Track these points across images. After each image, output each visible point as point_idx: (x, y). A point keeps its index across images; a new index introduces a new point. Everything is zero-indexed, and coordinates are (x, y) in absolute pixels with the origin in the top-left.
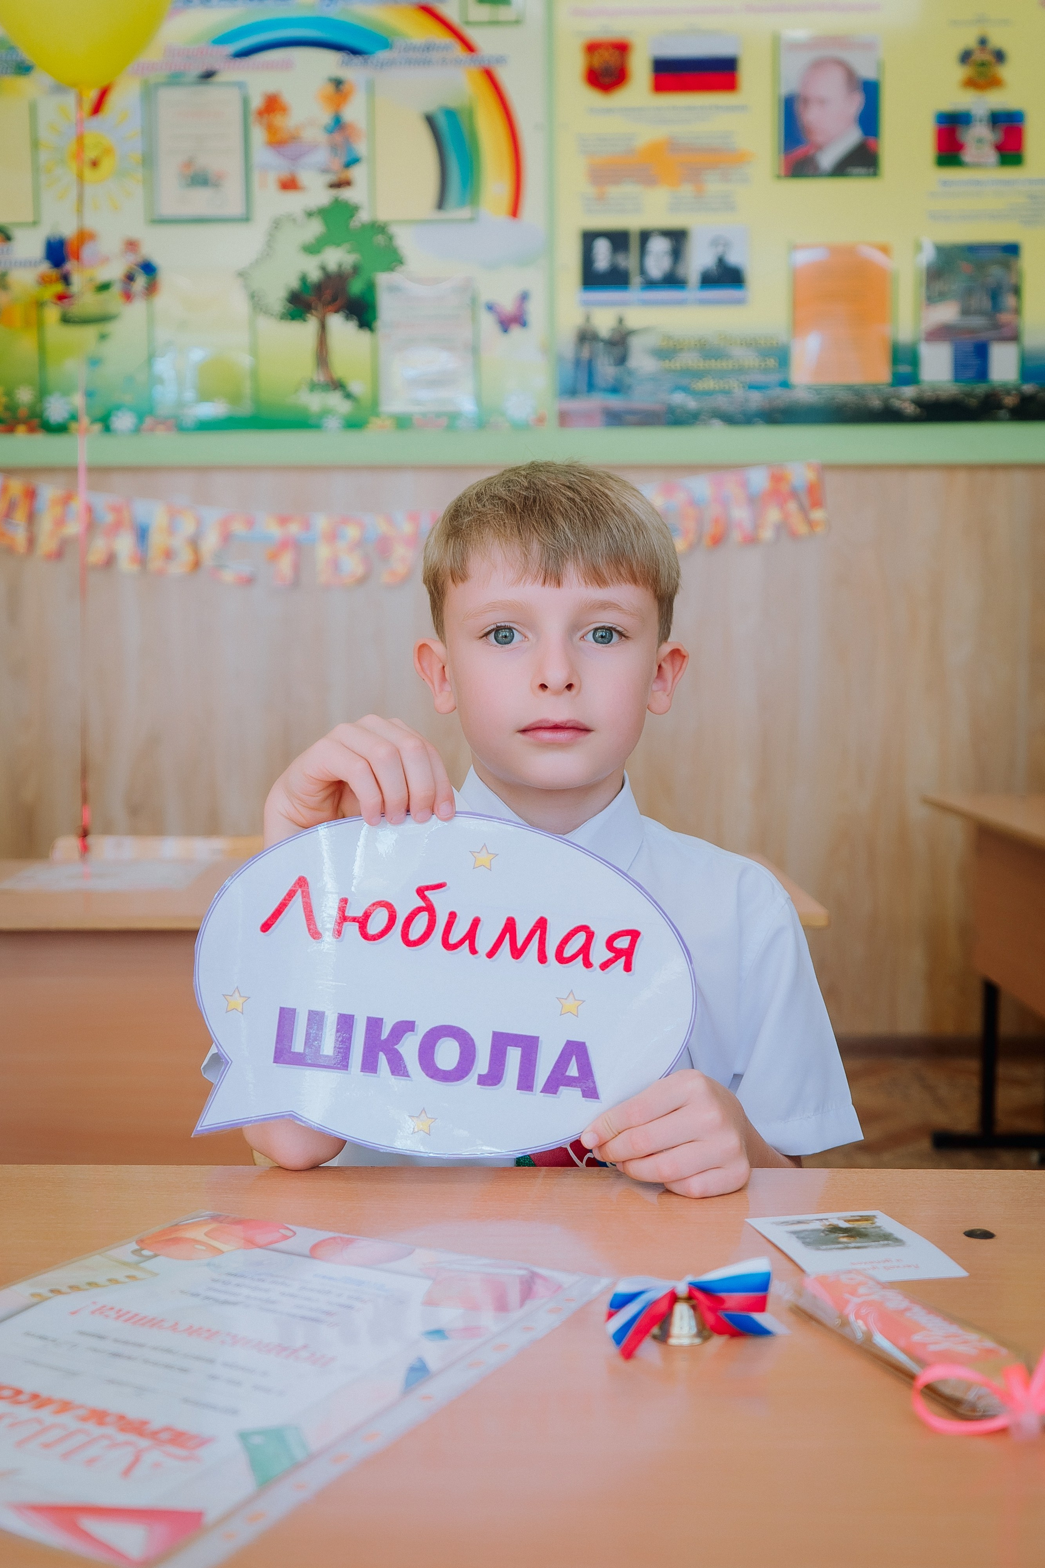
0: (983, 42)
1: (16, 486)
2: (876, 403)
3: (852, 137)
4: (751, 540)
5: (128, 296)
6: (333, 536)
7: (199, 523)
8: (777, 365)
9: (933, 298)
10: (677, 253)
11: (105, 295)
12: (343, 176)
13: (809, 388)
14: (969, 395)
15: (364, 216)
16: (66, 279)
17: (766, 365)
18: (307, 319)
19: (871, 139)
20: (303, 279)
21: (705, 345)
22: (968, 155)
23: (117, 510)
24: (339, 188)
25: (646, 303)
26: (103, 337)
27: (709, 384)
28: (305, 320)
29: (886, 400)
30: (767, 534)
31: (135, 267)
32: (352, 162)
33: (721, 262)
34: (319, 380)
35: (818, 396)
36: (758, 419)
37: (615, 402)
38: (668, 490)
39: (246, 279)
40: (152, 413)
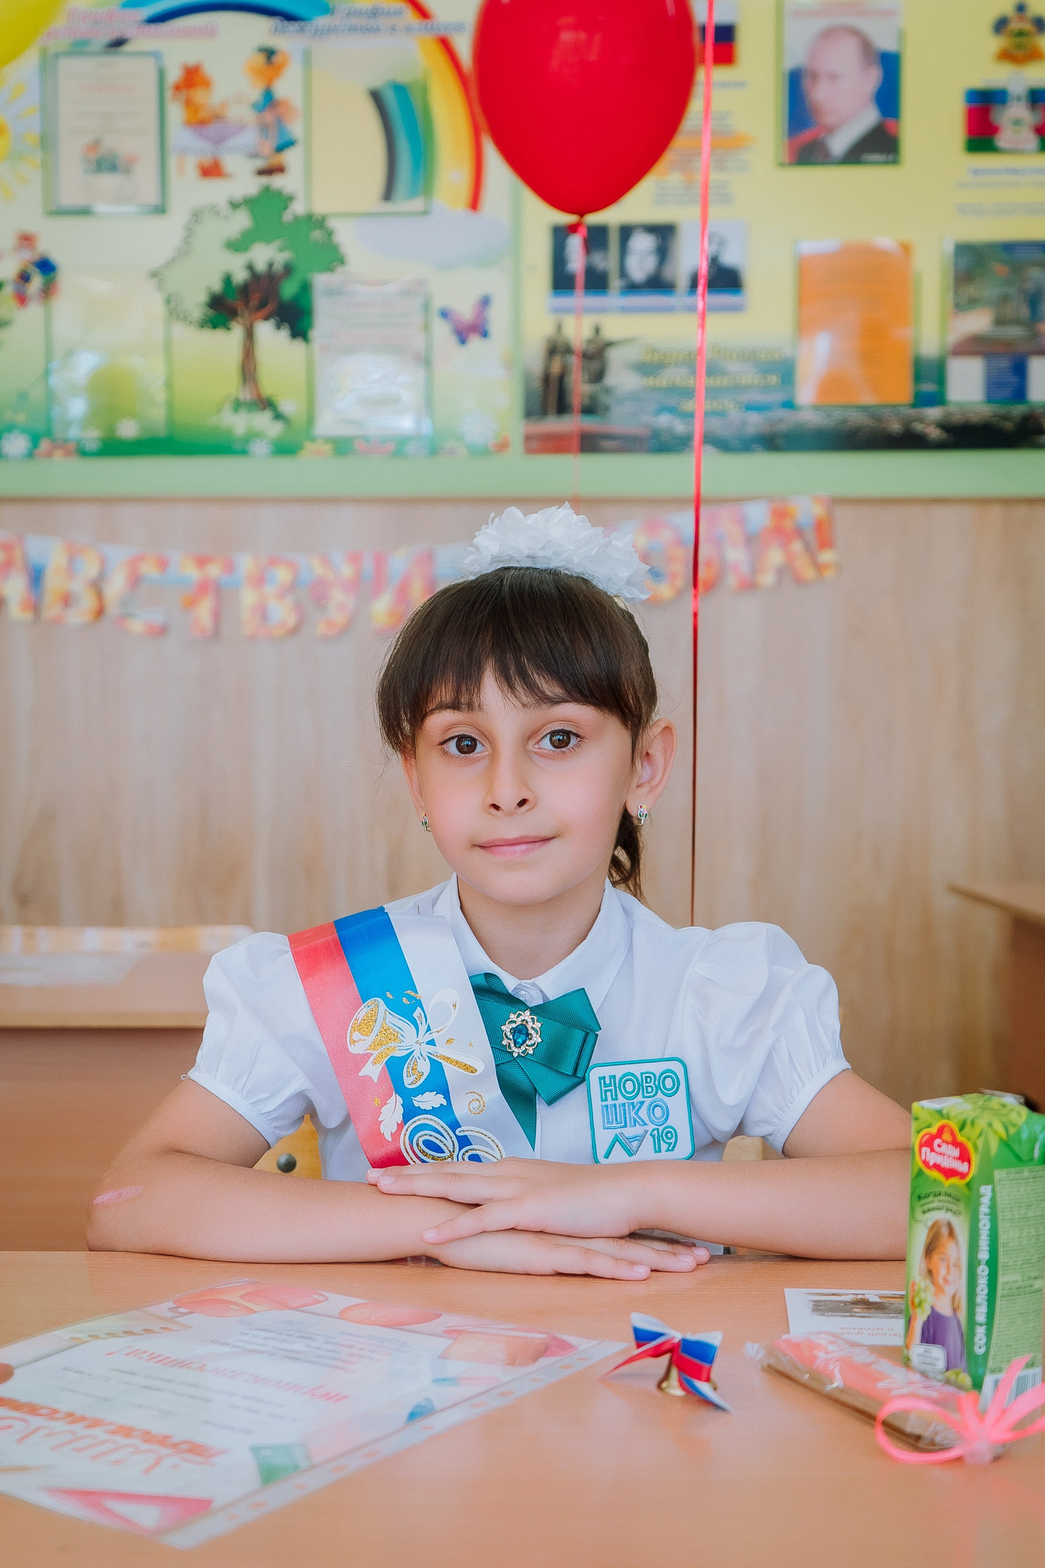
2: (896, 427)
3: (869, 117)
4: (749, 586)
5: (22, 299)
6: (260, 580)
7: (103, 563)
8: (780, 382)
9: (961, 305)
10: (663, 252)
12: (276, 160)
13: (817, 408)
14: (1006, 418)
15: (298, 208)
17: (767, 382)
18: (231, 327)
19: (890, 121)
20: (227, 280)
21: (694, 357)
22: (1002, 140)
23: (6, 547)
24: (271, 175)
25: (624, 310)
28: (228, 329)
29: (907, 423)
30: (768, 579)
31: (31, 266)
32: (286, 145)
33: (714, 262)
34: (246, 399)
35: (827, 419)
36: (758, 445)
37: (590, 423)
38: (652, 527)
39: (160, 279)
40: (48, 434)
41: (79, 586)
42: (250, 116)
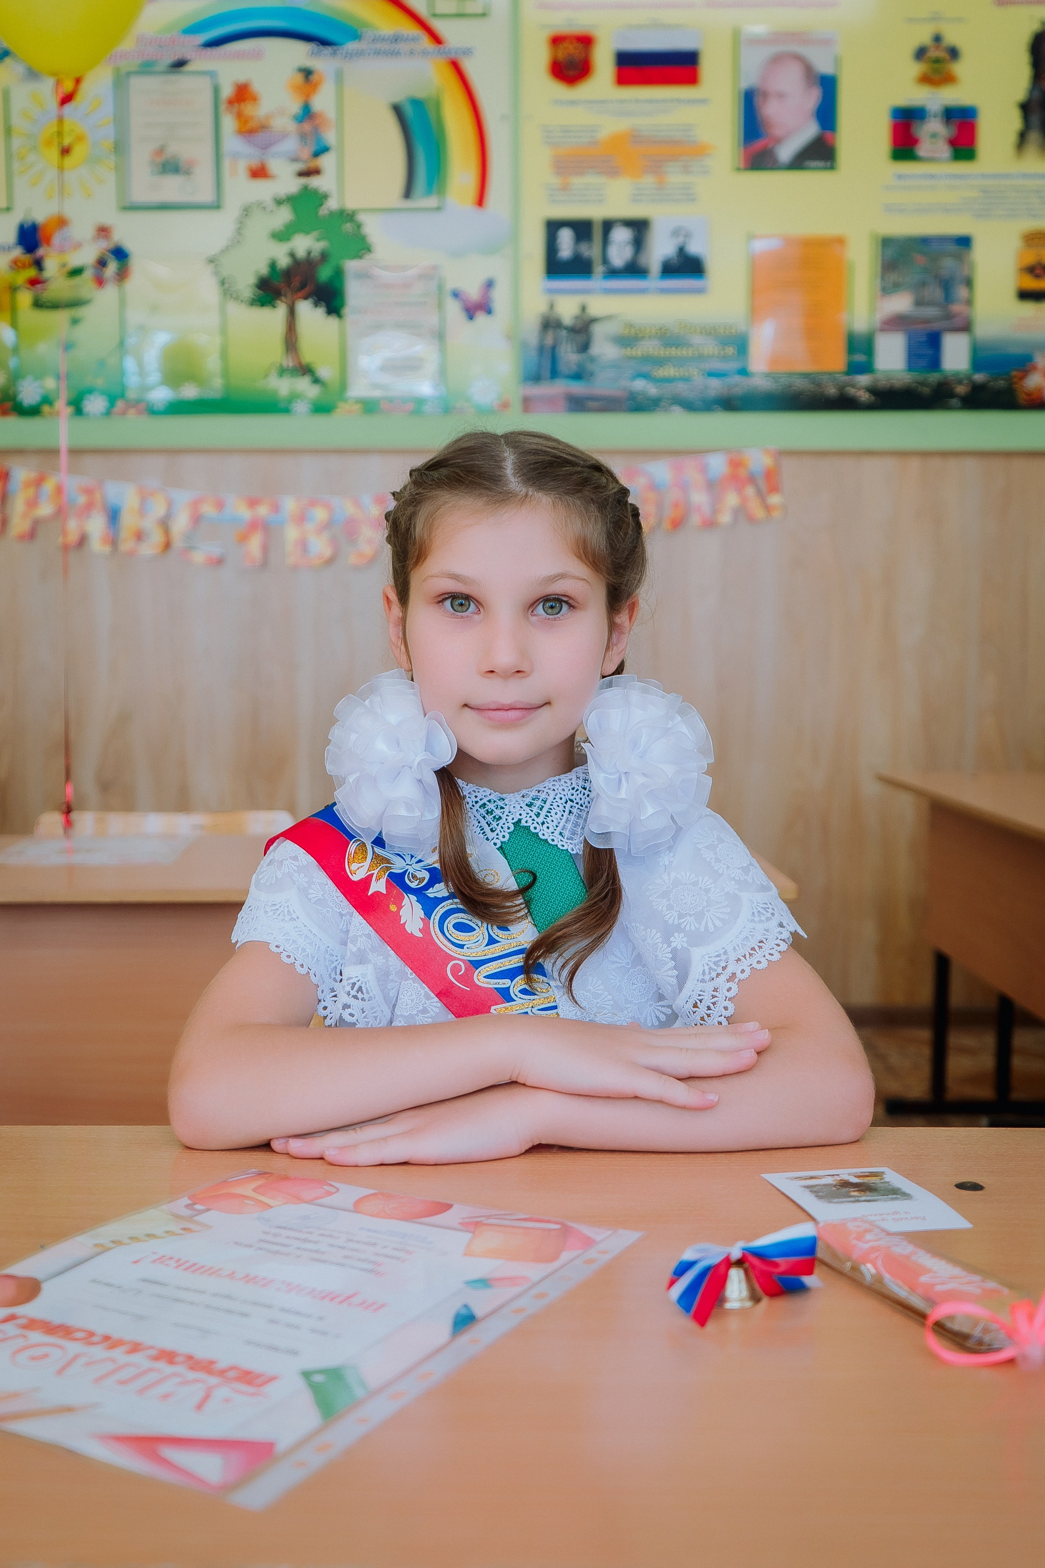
0: (937, 39)
2: (832, 391)
3: (811, 130)
4: (710, 524)
5: (100, 281)
6: (301, 518)
7: (170, 504)
8: (736, 353)
9: (888, 289)
10: (639, 243)
11: (77, 281)
12: (313, 164)
13: (767, 375)
14: (922, 384)
15: (332, 204)
16: (38, 264)
17: (725, 353)
18: (276, 305)
19: (828, 133)
21: (666, 333)
22: (922, 149)
23: (88, 491)
24: (309, 176)
25: (606, 291)
26: (75, 322)
27: (669, 371)
28: (274, 307)
29: (841, 388)
30: (725, 518)
31: (107, 253)
32: (321, 151)
33: (681, 250)
34: (288, 366)
35: (775, 384)
36: (718, 406)
37: (578, 388)
38: (630, 474)
39: (216, 265)
40: (122, 396)
41: (150, 524)
42: (291, 126)
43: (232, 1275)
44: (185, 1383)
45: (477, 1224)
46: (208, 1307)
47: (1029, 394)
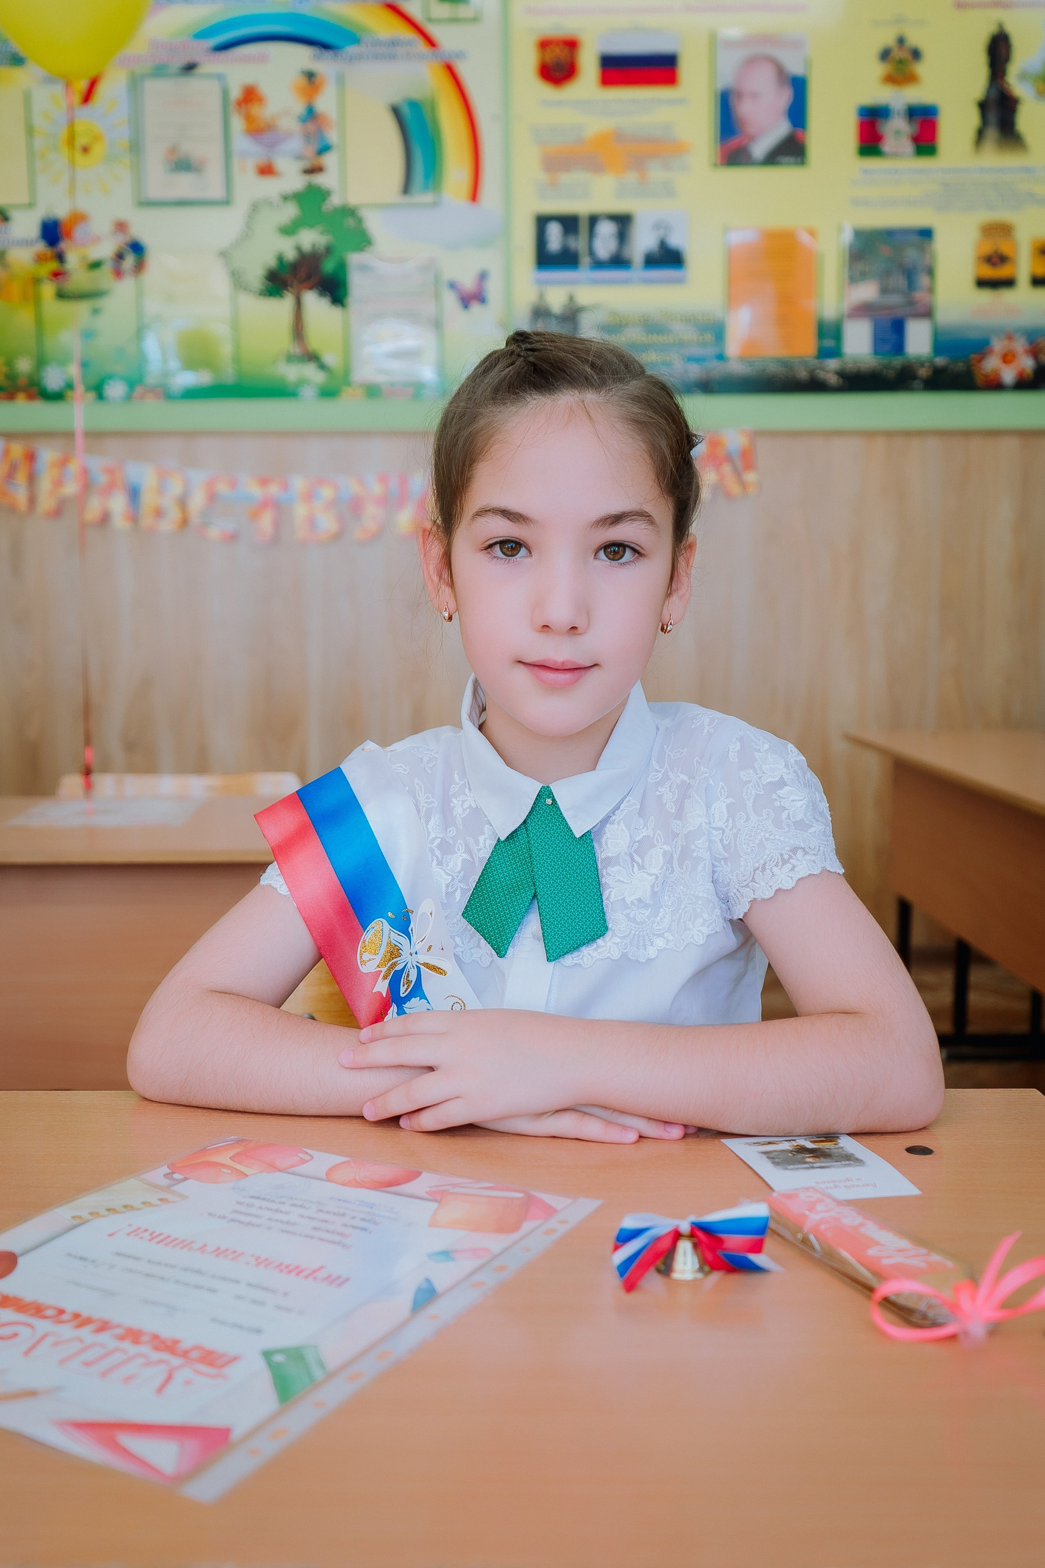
0: (901, 41)
1: (17, 450)
2: (803, 374)
3: (782, 129)
5: (118, 273)
6: (309, 497)
7: (187, 484)
8: (713, 339)
9: (855, 277)
10: (623, 236)
11: (96, 273)
12: (316, 162)
13: (742, 359)
14: (887, 367)
15: (336, 200)
16: (60, 257)
17: (703, 339)
18: (283, 295)
19: (799, 130)
20: (280, 259)
21: (648, 320)
22: (888, 145)
23: (110, 472)
24: (313, 173)
25: (595, 282)
26: (96, 311)
27: (651, 356)
28: (281, 296)
29: (811, 372)
31: (125, 246)
32: (324, 149)
33: (663, 244)
34: (296, 353)
35: (751, 368)
36: (696, 389)
39: (228, 258)
40: (142, 381)
41: (168, 502)
42: (296, 126)
43: (203, 1248)
44: (148, 1364)
45: (443, 1193)
46: (177, 1282)
47: (986, 376)
